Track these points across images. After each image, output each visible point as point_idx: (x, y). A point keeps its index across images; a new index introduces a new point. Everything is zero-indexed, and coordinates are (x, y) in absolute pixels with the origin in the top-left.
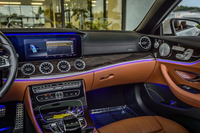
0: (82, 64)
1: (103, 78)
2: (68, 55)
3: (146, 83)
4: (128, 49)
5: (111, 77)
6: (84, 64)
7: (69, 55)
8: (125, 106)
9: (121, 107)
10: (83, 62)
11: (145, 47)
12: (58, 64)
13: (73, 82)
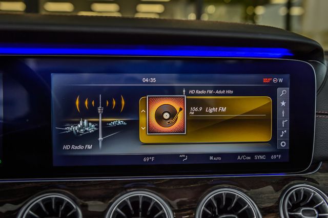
7: (252, 155)
10: (325, 200)
12: (202, 208)
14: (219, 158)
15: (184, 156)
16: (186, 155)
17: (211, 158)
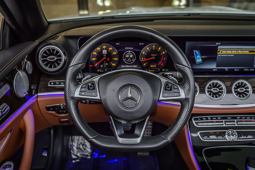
12: (234, 86)
13: (253, 117)
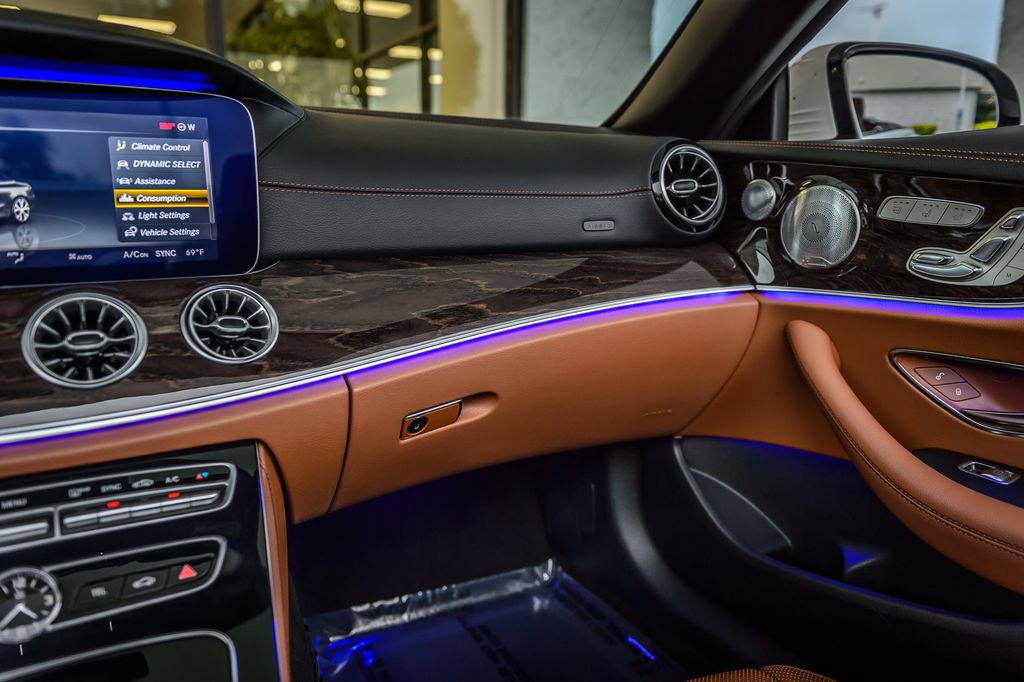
0: (254, 322)
1: (422, 422)
2: (142, 249)
3: (685, 437)
4: (588, 226)
5: (478, 412)
6: (273, 323)
7: (150, 250)
8: (550, 563)
9: (523, 571)
10: (264, 307)
11: (692, 213)
12: (36, 322)
13: (171, 474)
14: (90, 257)
15: (17, 254)
16: (20, 252)
17: (72, 256)
